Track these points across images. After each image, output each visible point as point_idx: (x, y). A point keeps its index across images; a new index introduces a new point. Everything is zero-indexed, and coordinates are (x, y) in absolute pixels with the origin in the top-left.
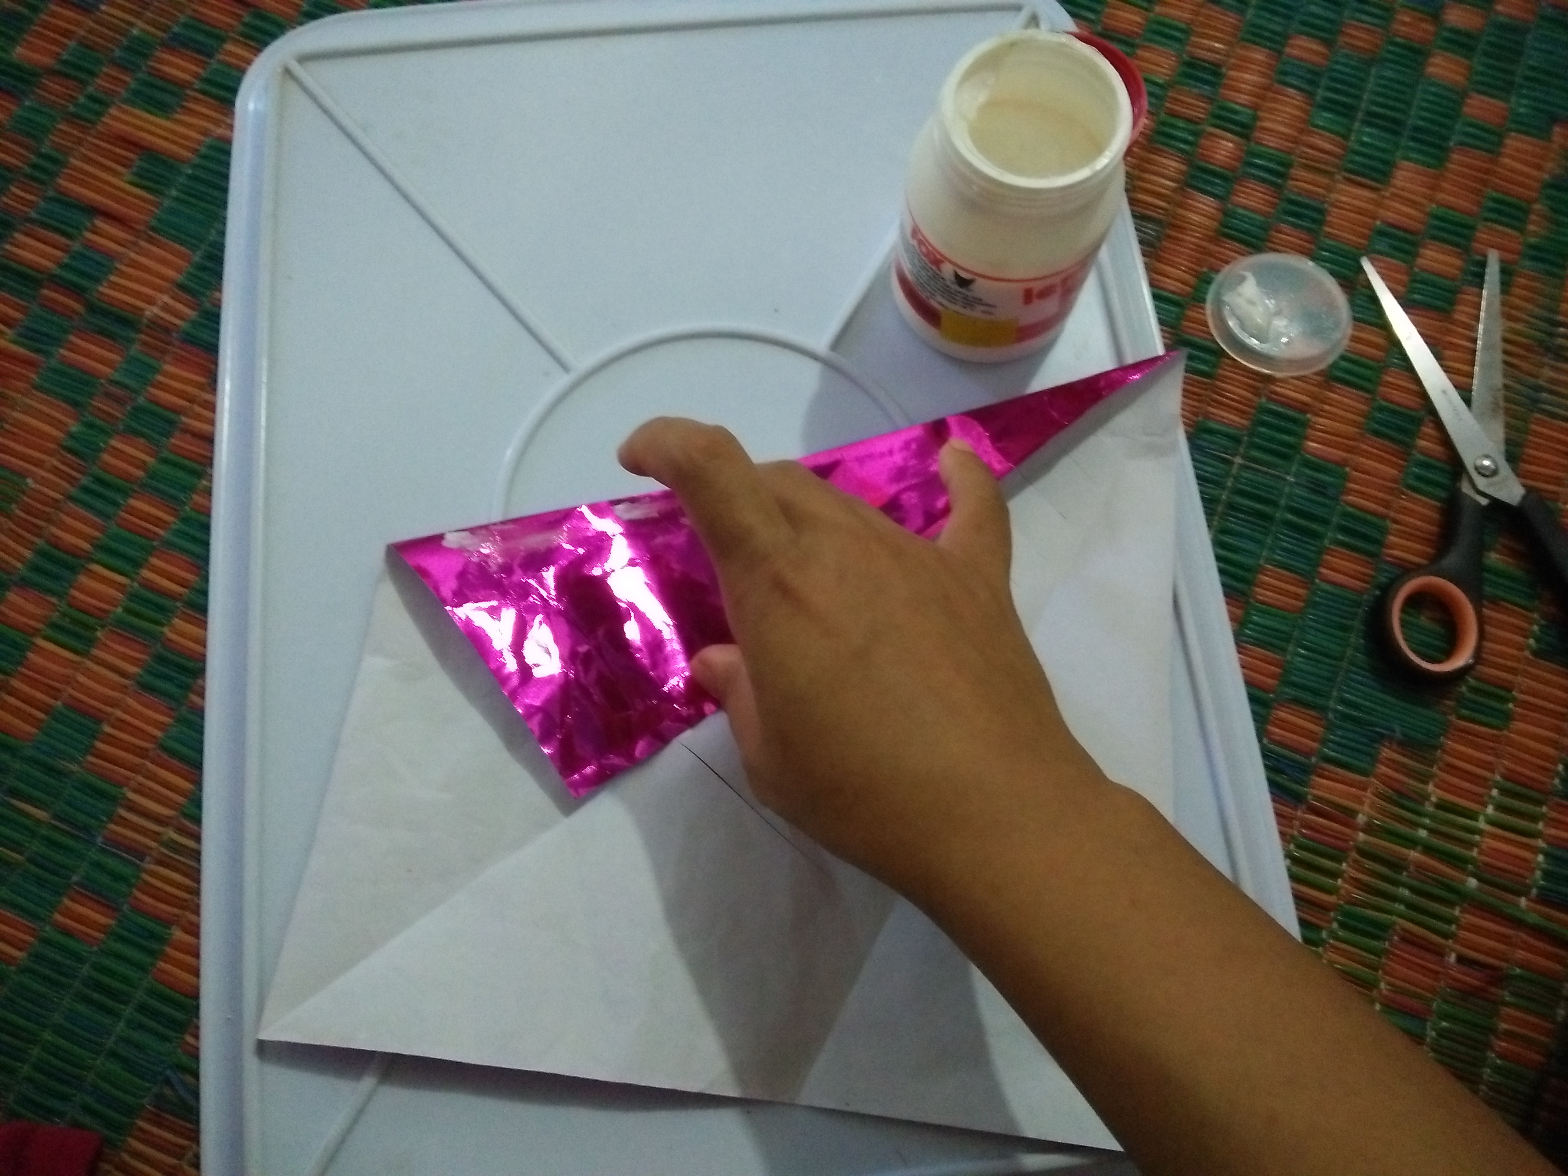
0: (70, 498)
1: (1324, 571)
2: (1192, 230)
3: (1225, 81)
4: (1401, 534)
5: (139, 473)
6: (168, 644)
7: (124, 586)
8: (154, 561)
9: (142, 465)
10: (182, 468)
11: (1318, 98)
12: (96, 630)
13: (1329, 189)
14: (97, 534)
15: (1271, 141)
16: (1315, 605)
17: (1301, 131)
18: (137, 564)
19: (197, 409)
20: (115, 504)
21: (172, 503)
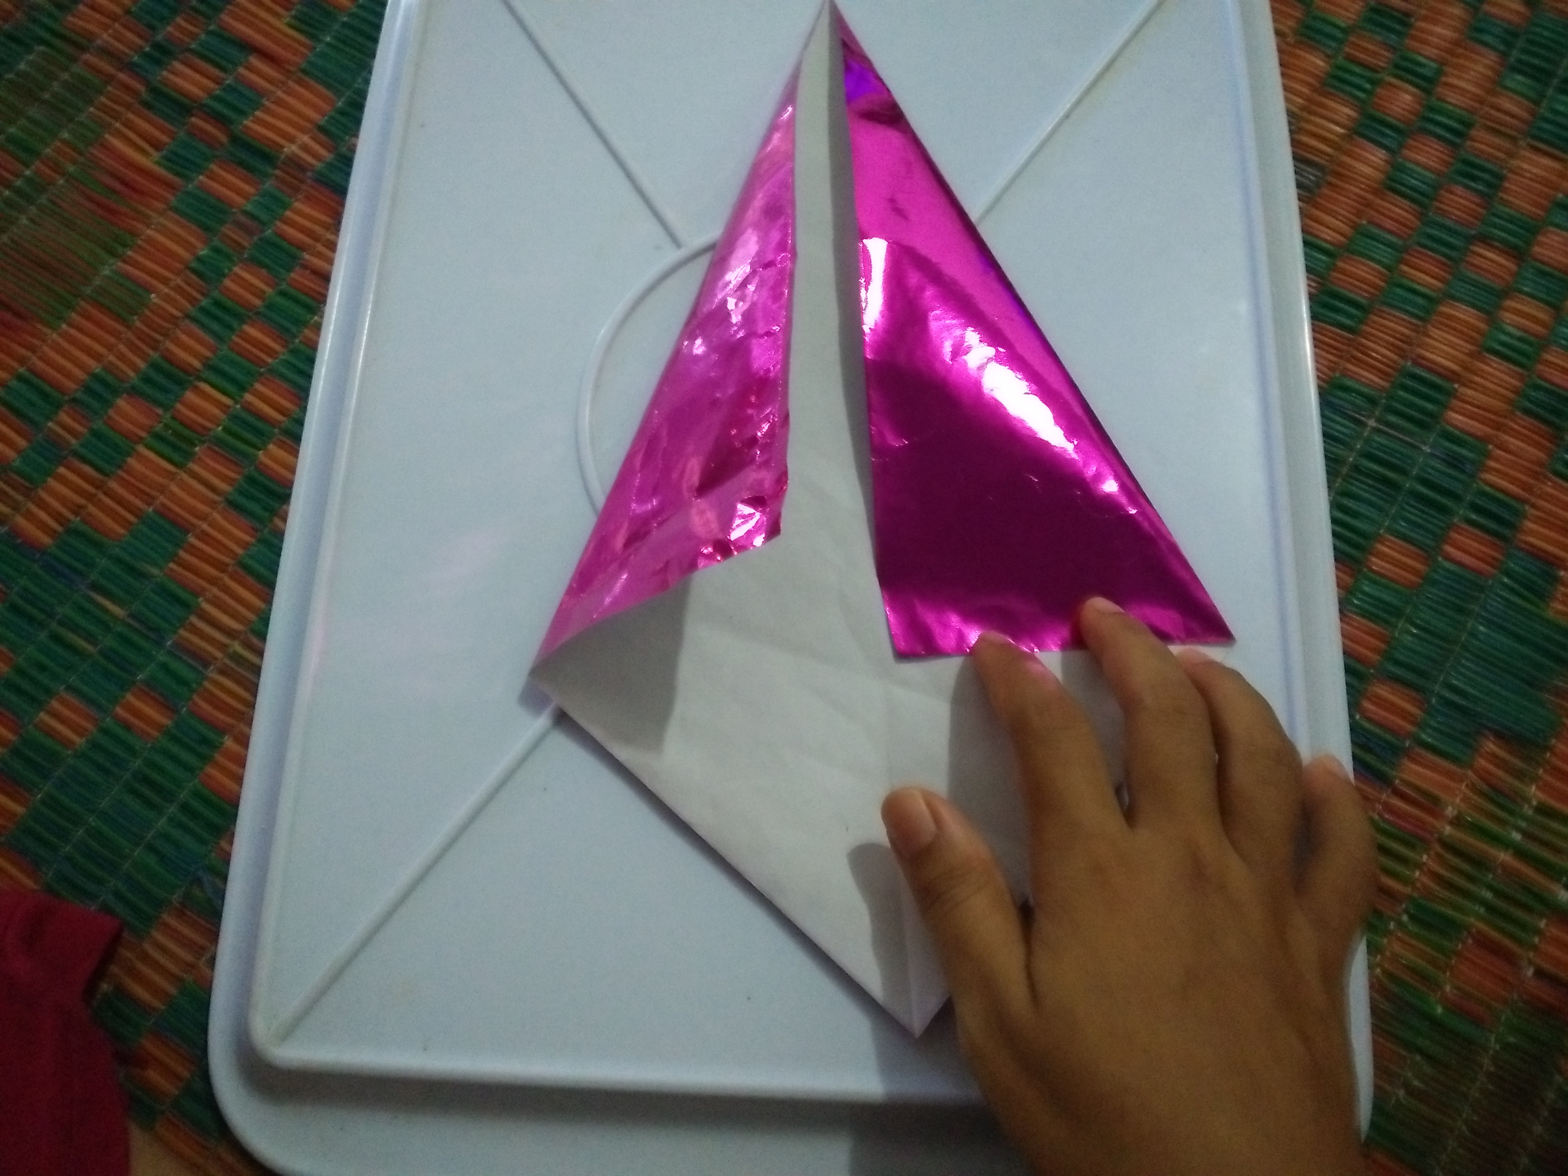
0: (188, 316)
1: (1449, 549)
2: (1357, 181)
3: (1413, 32)
4: (1537, 520)
5: (257, 302)
6: (262, 469)
7: (228, 407)
8: (258, 386)
9: (260, 294)
10: (297, 301)
11: (1512, 59)
12: (196, 446)
13: (1511, 155)
14: (208, 354)
15: (1453, 98)
16: (1434, 583)
17: (1490, 92)
18: (242, 388)
19: (320, 247)
20: (230, 327)
21: (284, 335)
